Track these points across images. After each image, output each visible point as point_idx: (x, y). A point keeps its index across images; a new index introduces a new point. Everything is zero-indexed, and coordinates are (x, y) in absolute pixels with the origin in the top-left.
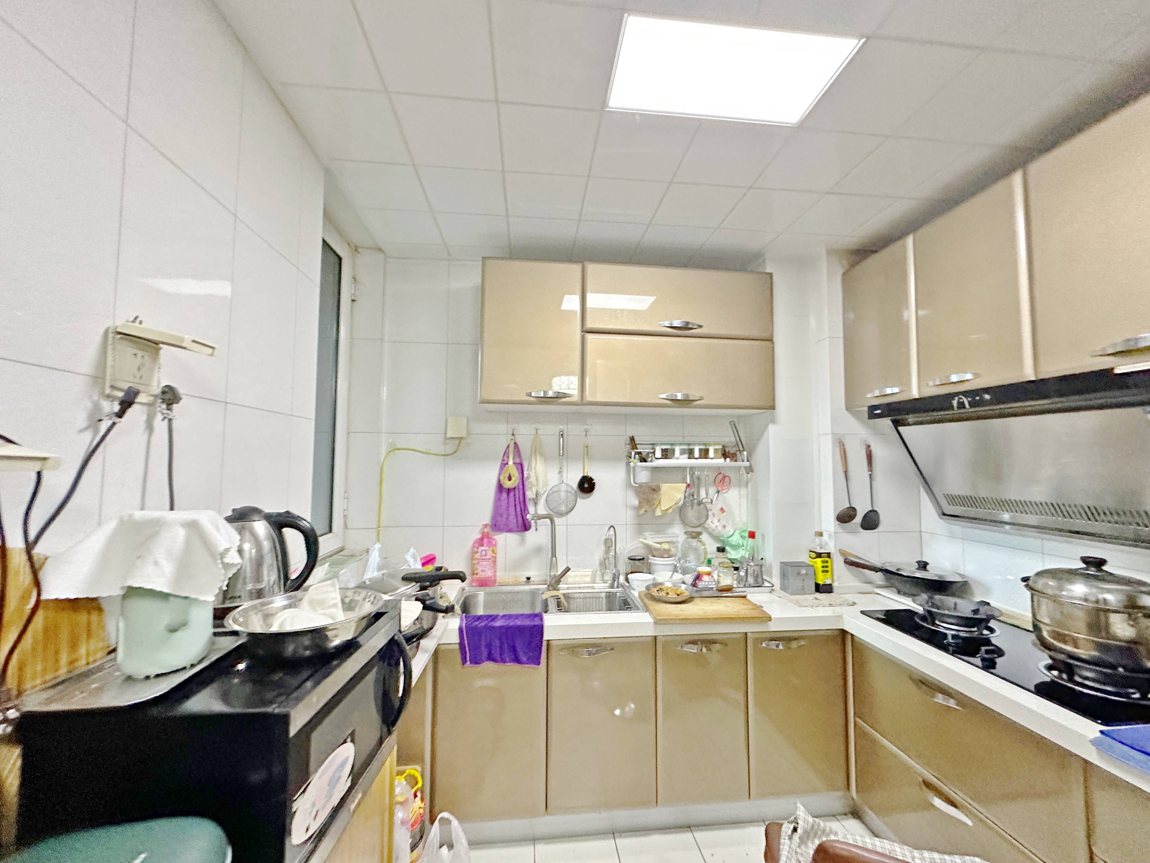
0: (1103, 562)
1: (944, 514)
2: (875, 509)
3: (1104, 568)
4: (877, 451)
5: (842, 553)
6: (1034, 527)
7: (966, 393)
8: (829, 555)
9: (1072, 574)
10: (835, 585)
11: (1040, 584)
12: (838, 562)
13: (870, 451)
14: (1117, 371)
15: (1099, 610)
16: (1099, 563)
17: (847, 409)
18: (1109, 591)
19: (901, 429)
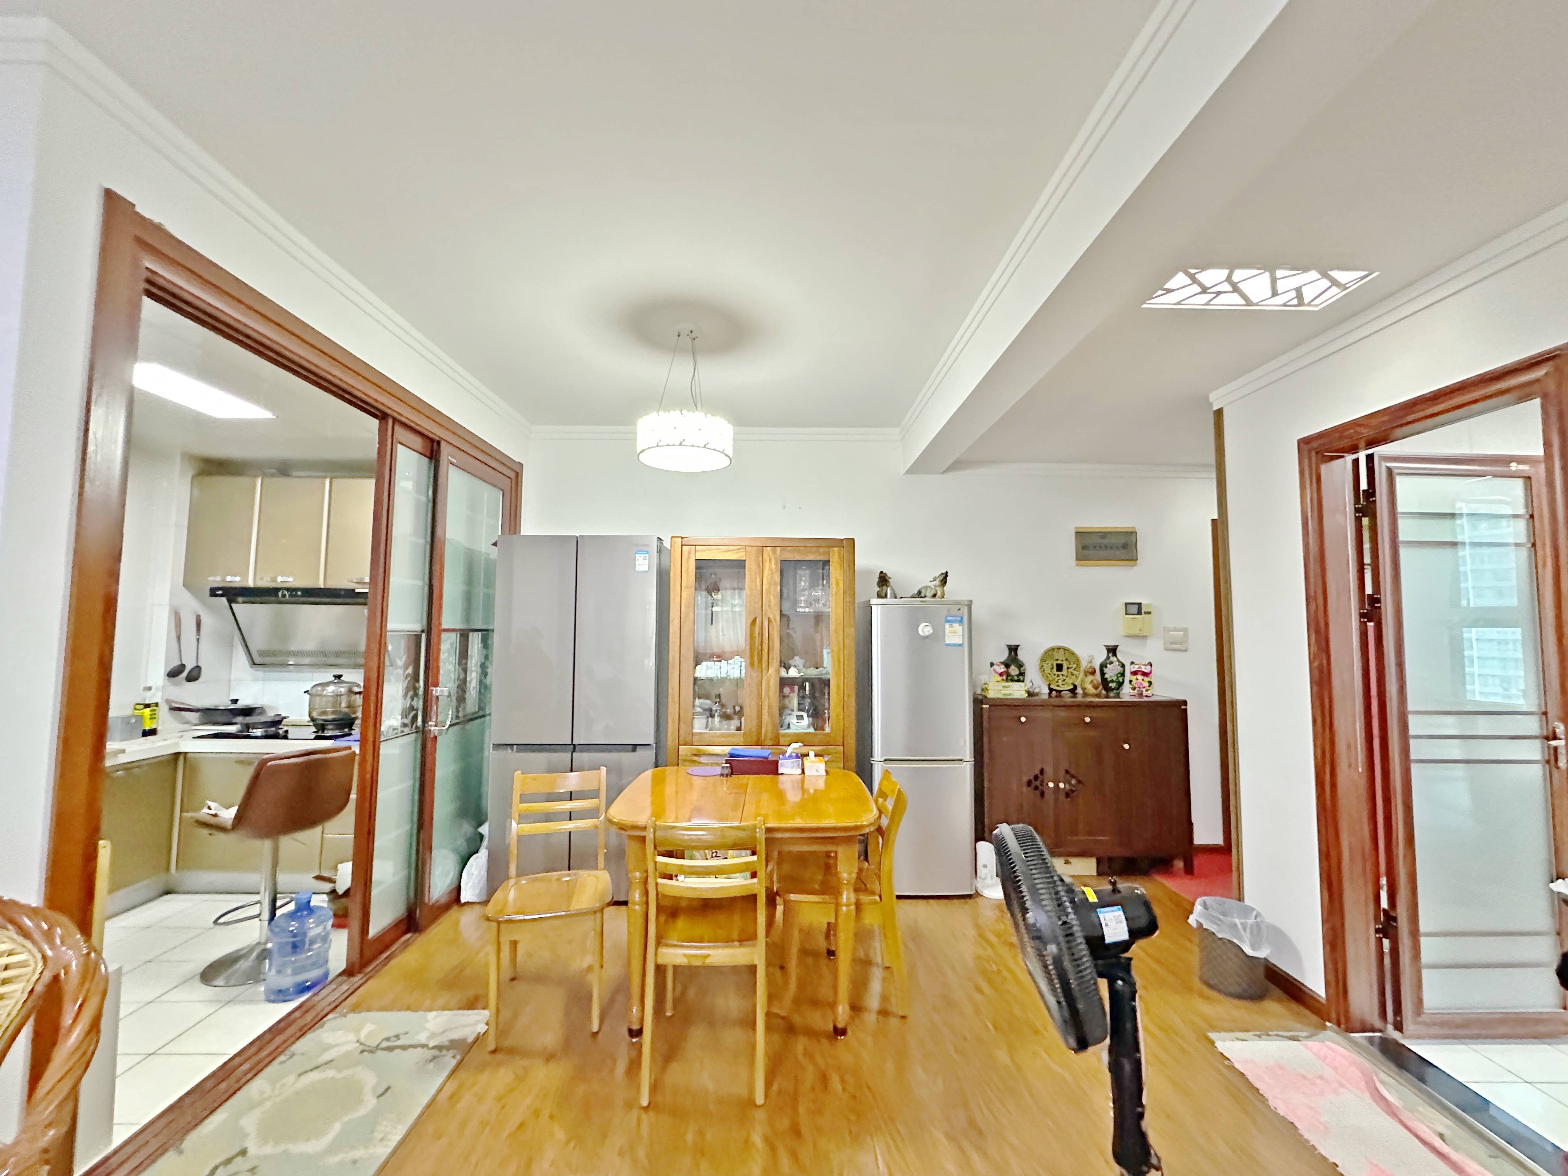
0: (341, 676)
1: (254, 664)
2: (199, 665)
3: (342, 678)
4: (206, 620)
5: (168, 701)
6: (308, 665)
7: (288, 589)
8: (157, 704)
9: (328, 684)
10: (159, 728)
11: (314, 691)
12: (163, 710)
13: (200, 620)
14: (357, 591)
15: (337, 696)
16: (340, 677)
17: (184, 585)
18: (342, 687)
19: (233, 605)
